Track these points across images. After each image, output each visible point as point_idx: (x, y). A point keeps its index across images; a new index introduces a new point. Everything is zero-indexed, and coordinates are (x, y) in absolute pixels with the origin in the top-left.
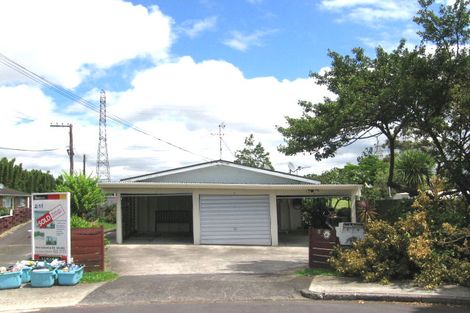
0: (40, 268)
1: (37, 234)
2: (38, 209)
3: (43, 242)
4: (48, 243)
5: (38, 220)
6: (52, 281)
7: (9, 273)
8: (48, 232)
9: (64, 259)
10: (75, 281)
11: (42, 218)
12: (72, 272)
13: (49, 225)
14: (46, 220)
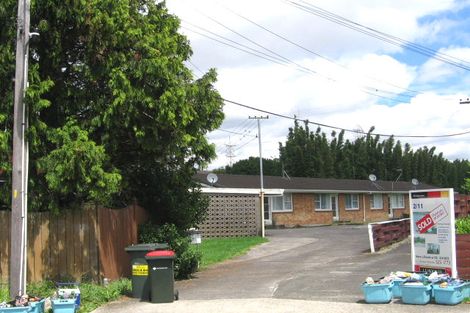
0: (414, 281)
1: (417, 240)
2: (417, 210)
3: (424, 251)
4: (430, 252)
5: (418, 223)
6: (427, 298)
7: (377, 284)
8: (429, 238)
9: (448, 271)
10: (455, 299)
11: (422, 220)
12: (451, 288)
13: (430, 230)
14: (427, 223)
